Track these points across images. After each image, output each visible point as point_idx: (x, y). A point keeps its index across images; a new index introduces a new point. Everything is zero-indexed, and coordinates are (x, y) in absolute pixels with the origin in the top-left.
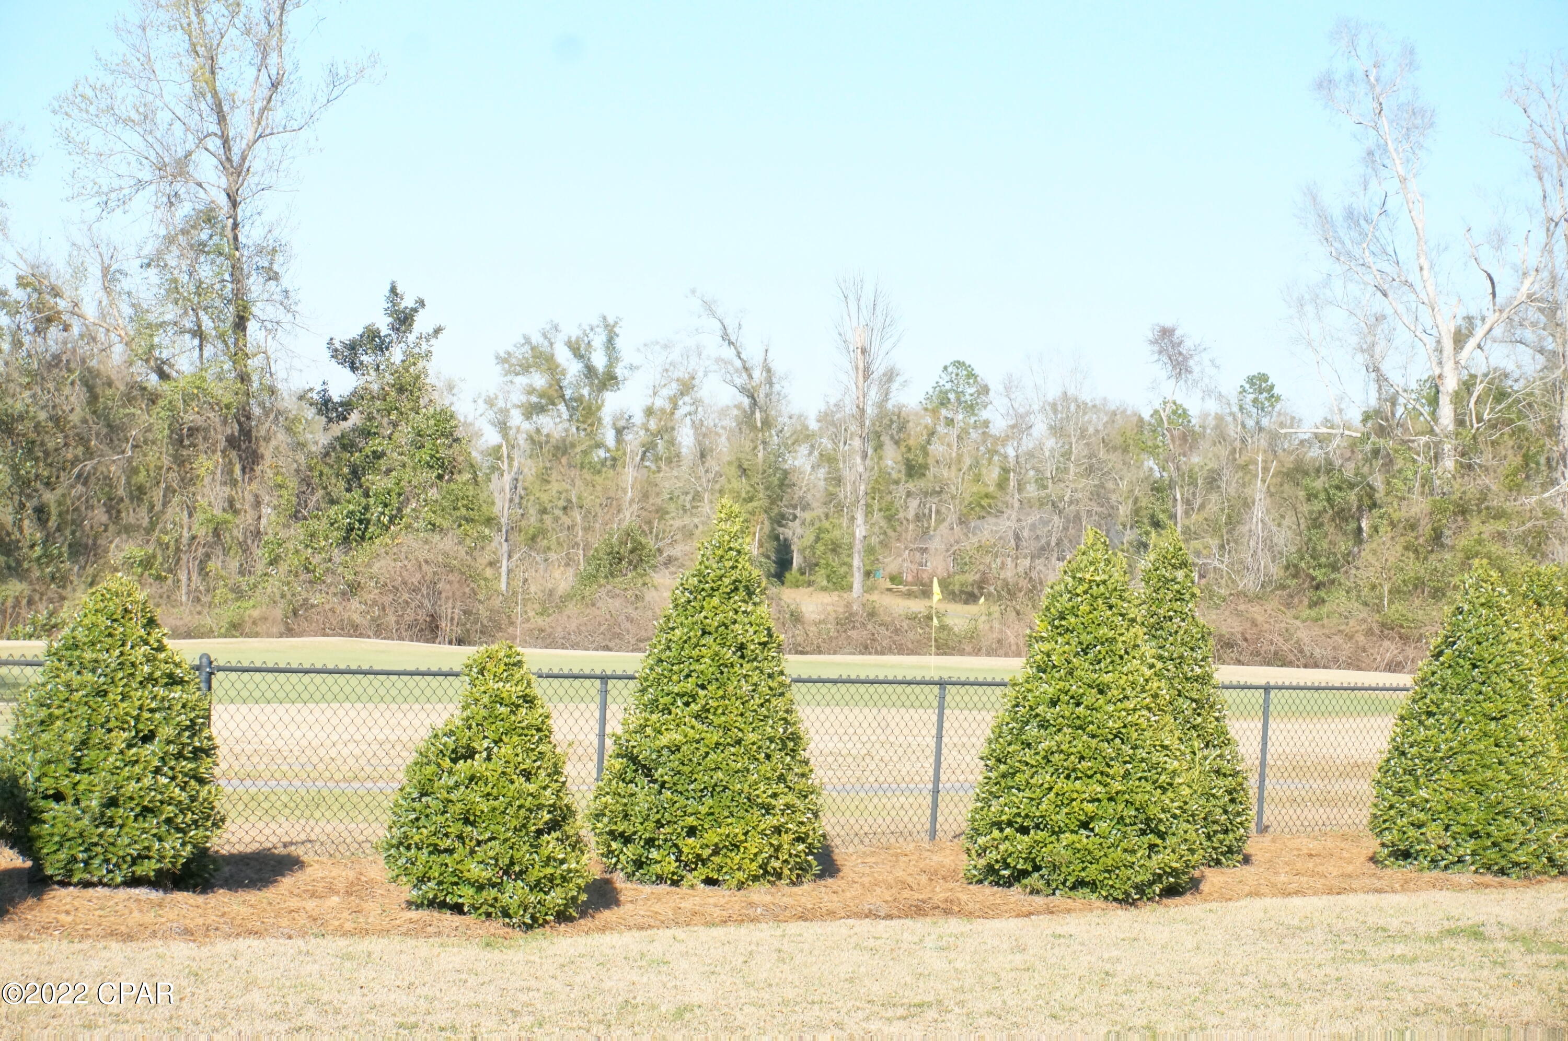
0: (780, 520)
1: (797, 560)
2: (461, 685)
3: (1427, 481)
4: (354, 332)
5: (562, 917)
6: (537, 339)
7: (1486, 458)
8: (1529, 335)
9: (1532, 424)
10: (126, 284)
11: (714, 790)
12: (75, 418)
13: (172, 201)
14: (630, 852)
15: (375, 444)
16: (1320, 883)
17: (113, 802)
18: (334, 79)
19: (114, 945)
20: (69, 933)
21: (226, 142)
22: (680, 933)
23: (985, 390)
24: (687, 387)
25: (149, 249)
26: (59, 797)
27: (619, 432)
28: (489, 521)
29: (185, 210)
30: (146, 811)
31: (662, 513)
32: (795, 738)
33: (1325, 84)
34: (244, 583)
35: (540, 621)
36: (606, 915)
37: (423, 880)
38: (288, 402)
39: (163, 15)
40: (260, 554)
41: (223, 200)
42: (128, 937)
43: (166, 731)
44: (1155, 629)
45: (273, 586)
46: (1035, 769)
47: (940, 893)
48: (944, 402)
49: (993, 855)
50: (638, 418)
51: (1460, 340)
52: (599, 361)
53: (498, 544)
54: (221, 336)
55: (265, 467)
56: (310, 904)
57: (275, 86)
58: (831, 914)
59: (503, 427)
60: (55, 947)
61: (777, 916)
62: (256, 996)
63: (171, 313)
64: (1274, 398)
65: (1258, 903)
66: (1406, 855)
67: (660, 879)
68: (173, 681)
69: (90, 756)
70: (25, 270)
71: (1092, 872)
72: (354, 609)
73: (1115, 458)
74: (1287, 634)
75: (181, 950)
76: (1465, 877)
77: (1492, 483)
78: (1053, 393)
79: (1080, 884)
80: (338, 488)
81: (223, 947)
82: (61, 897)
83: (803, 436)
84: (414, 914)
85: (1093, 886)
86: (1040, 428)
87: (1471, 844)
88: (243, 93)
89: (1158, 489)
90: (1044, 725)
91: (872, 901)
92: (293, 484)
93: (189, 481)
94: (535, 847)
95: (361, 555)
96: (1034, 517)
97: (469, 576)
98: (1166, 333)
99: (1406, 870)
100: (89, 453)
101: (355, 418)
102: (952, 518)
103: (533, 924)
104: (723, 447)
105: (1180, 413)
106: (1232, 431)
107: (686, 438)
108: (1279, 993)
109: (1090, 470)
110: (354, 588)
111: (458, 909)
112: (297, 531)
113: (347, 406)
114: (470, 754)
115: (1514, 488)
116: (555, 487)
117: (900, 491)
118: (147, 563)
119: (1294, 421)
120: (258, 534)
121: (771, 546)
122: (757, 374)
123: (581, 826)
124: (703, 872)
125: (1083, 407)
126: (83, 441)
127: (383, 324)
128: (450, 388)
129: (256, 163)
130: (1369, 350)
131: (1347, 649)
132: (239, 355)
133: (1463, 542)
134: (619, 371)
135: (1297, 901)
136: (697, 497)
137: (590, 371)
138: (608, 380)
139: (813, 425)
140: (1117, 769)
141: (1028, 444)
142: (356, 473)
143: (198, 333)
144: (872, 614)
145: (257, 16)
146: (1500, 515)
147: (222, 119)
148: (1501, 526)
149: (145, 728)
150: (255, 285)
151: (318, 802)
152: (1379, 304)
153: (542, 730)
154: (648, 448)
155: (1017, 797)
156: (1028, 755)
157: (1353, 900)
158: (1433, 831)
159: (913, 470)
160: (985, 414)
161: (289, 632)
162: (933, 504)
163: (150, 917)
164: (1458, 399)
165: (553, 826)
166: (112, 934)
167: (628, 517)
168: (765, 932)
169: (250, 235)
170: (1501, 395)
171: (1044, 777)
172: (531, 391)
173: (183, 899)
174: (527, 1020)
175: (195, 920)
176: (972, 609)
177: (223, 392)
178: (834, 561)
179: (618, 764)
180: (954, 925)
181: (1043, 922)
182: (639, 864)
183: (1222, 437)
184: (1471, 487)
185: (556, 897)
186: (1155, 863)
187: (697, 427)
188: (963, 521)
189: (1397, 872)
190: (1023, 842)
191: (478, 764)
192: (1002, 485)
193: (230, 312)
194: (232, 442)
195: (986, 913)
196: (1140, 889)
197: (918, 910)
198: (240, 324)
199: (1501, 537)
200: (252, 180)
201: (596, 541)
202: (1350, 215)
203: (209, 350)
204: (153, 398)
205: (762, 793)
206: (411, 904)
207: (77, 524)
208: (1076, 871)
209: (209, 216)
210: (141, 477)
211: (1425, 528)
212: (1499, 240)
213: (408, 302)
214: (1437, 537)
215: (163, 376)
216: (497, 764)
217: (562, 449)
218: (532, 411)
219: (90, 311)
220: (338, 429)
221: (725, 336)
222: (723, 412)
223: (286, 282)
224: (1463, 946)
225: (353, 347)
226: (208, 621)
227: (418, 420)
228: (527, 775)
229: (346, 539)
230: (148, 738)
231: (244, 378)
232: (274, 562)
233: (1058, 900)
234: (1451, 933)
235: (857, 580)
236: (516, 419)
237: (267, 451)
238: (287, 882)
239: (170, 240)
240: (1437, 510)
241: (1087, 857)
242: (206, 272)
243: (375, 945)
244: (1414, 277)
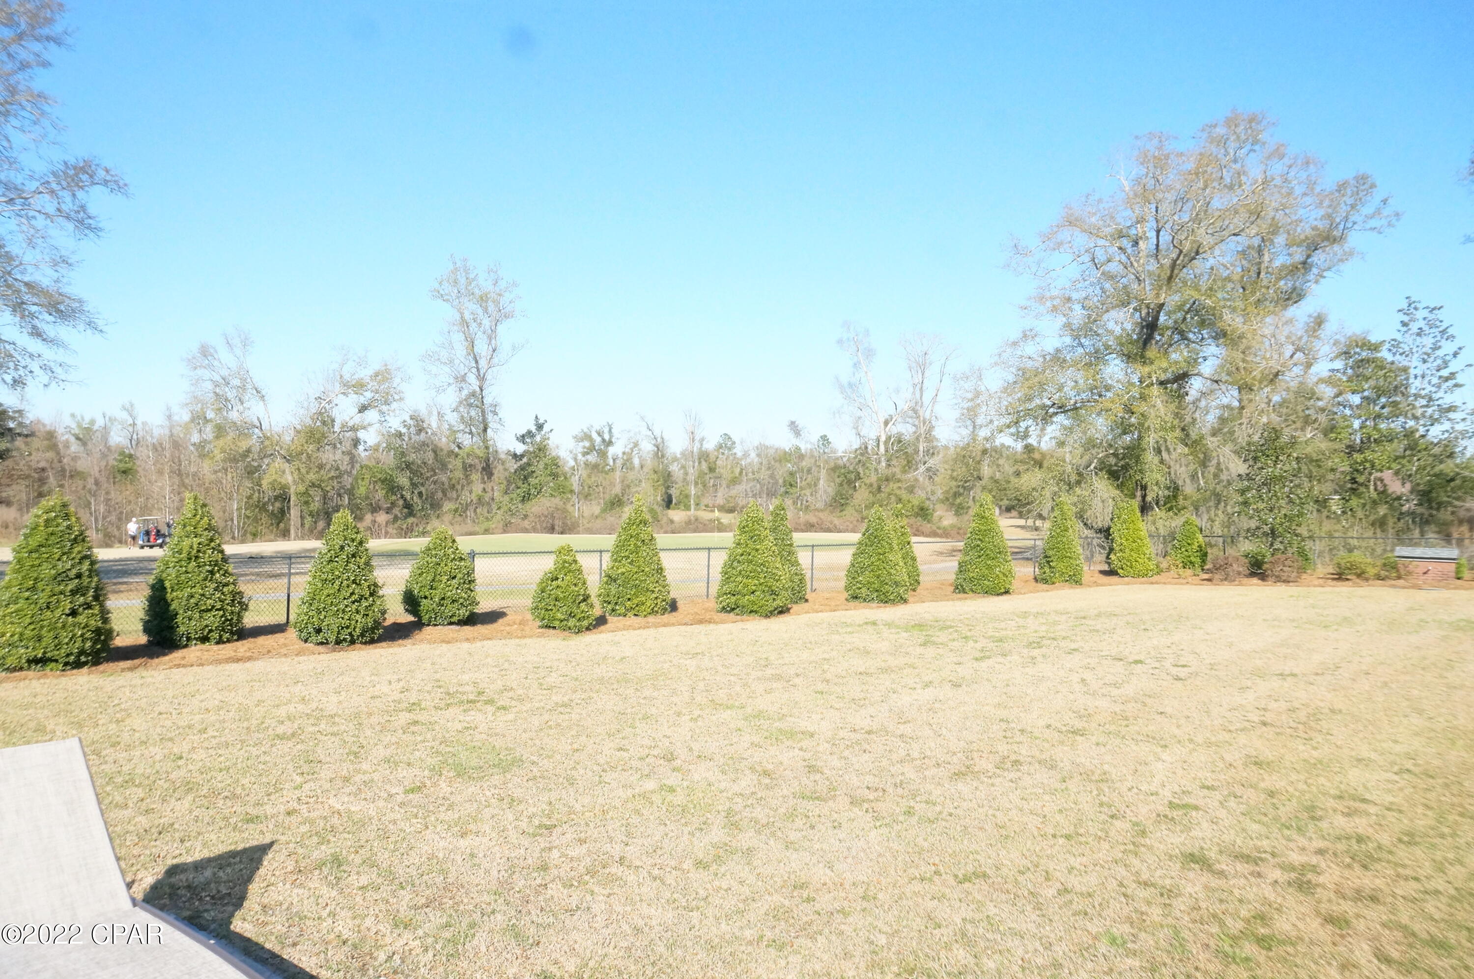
0: (668, 487)
1: (674, 501)
2: (553, 557)
3: (876, 470)
4: (524, 431)
5: (588, 629)
6: (586, 430)
7: (894, 462)
8: (910, 420)
9: (910, 450)
10: (446, 418)
11: (636, 586)
12: (430, 462)
13: (461, 389)
14: (610, 607)
15: (532, 468)
16: (828, 608)
17: (443, 599)
18: (514, 348)
19: (444, 645)
20: (430, 642)
21: (478, 370)
22: (625, 632)
23: (734, 443)
24: (636, 445)
25: (454, 406)
26: (426, 597)
27: (614, 460)
28: (572, 491)
29: (465, 392)
30: (453, 601)
31: (629, 487)
32: (661, 569)
33: (840, 342)
34: (489, 516)
35: (588, 526)
36: (602, 628)
37: (543, 619)
38: (503, 456)
39: (456, 328)
40: (494, 507)
41: (478, 389)
42: (448, 642)
43: (460, 576)
44: (774, 530)
45: (499, 517)
46: (737, 576)
47: (708, 617)
48: (721, 447)
49: (724, 604)
50: (620, 455)
51: (886, 423)
52: (607, 437)
53: (574, 498)
54: (479, 434)
55: (495, 477)
56: (508, 628)
57: (494, 351)
58: (673, 625)
59: (575, 459)
60: (425, 646)
61: (656, 626)
62: (489, 660)
63: (462, 427)
64: (829, 443)
65: (808, 615)
66: (856, 597)
67: (620, 615)
68: (461, 559)
69: (435, 584)
70: (411, 413)
71: (755, 608)
72: (526, 524)
73: (777, 465)
74: (831, 522)
75: (466, 645)
76: (874, 605)
77: (897, 470)
78: (756, 443)
79: (751, 612)
80: (520, 484)
81: (479, 644)
82: (428, 630)
83: (675, 459)
84: (541, 630)
85: (756, 612)
86: (753, 455)
87: (876, 594)
88: (484, 354)
89: (792, 474)
90: (739, 562)
91: (687, 620)
92: (505, 483)
93: (469, 483)
94: (578, 607)
95: (528, 505)
96: (751, 484)
97: (564, 511)
98: (793, 423)
99: (856, 603)
100: (435, 474)
101: (525, 460)
102: (724, 486)
103: (579, 631)
104: (649, 464)
105: (798, 449)
106: (816, 454)
107: (636, 462)
108: (809, 645)
109: (769, 468)
110: (526, 516)
111: (554, 628)
112: (507, 498)
113: (522, 456)
114: (557, 579)
115: (904, 472)
116: (593, 479)
117: (707, 477)
118: (456, 510)
119: (834, 451)
120: (493, 499)
121: (665, 497)
122: (659, 440)
123: (594, 599)
124: (633, 612)
125: (767, 447)
126: (433, 470)
127: (533, 429)
128: (558, 447)
129: (489, 376)
130: (857, 428)
131: (851, 526)
132: (485, 441)
133: (888, 490)
134: (613, 440)
135: (820, 614)
136: (640, 481)
137: (604, 440)
138: (610, 443)
139: (679, 456)
140: (762, 575)
141: (749, 460)
142: (526, 478)
143: (471, 433)
144: (697, 520)
145: (487, 327)
146: (899, 481)
147: (477, 362)
148: (899, 485)
149: (453, 575)
150: (490, 417)
151: (511, 593)
152: (859, 413)
153: (579, 570)
154: (624, 465)
155: (732, 585)
156: (734, 572)
157: (837, 613)
158: (864, 590)
159: (712, 470)
160: (734, 451)
161: (505, 532)
162: (718, 481)
163: (455, 635)
164: (886, 443)
165: (584, 600)
166: (443, 641)
167: (617, 490)
168: (652, 631)
169: (488, 400)
170: (900, 441)
171: (739, 579)
172: (584, 447)
173: (467, 628)
174: (574, 664)
175: (470, 636)
176: (731, 515)
177: (480, 453)
178: (686, 500)
179: (605, 579)
180: (712, 626)
181: (740, 625)
182: (613, 610)
183: (812, 456)
184: (889, 472)
185: (585, 623)
186: (775, 604)
187: (640, 457)
188: (728, 487)
189: (853, 604)
190: (733, 599)
191: (559, 582)
192: (741, 473)
193: (482, 426)
194: (483, 469)
195: (723, 622)
196: (771, 612)
197: (701, 622)
198: (485, 430)
199: (900, 488)
200: (487, 382)
201: (607, 497)
202: (850, 385)
203: (475, 439)
204: (457, 455)
205: (651, 587)
206: (540, 627)
207: (432, 498)
208: (751, 608)
209: (473, 394)
210: (453, 481)
211: (875, 486)
212: (897, 391)
213: (541, 421)
214: (879, 488)
215: (459, 448)
216: (566, 582)
217: (595, 466)
218: (585, 454)
219: (434, 425)
220: (519, 464)
221: (648, 428)
222: (648, 452)
223: (500, 415)
224: (870, 628)
225: (523, 436)
226: (477, 529)
227: (546, 460)
228: (575, 585)
229: (523, 501)
230: (454, 578)
231: (487, 448)
232: (499, 508)
233: (745, 617)
234: (866, 623)
235: (693, 507)
236: (580, 457)
237: (495, 472)
238: (501, 621)
239: (461, 402)
240: (879, 479)
241: (753, 603)
242: (473, 413)
243: (528, 641)
244: (870, 404)
